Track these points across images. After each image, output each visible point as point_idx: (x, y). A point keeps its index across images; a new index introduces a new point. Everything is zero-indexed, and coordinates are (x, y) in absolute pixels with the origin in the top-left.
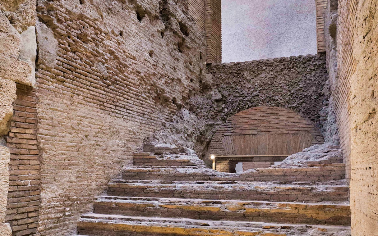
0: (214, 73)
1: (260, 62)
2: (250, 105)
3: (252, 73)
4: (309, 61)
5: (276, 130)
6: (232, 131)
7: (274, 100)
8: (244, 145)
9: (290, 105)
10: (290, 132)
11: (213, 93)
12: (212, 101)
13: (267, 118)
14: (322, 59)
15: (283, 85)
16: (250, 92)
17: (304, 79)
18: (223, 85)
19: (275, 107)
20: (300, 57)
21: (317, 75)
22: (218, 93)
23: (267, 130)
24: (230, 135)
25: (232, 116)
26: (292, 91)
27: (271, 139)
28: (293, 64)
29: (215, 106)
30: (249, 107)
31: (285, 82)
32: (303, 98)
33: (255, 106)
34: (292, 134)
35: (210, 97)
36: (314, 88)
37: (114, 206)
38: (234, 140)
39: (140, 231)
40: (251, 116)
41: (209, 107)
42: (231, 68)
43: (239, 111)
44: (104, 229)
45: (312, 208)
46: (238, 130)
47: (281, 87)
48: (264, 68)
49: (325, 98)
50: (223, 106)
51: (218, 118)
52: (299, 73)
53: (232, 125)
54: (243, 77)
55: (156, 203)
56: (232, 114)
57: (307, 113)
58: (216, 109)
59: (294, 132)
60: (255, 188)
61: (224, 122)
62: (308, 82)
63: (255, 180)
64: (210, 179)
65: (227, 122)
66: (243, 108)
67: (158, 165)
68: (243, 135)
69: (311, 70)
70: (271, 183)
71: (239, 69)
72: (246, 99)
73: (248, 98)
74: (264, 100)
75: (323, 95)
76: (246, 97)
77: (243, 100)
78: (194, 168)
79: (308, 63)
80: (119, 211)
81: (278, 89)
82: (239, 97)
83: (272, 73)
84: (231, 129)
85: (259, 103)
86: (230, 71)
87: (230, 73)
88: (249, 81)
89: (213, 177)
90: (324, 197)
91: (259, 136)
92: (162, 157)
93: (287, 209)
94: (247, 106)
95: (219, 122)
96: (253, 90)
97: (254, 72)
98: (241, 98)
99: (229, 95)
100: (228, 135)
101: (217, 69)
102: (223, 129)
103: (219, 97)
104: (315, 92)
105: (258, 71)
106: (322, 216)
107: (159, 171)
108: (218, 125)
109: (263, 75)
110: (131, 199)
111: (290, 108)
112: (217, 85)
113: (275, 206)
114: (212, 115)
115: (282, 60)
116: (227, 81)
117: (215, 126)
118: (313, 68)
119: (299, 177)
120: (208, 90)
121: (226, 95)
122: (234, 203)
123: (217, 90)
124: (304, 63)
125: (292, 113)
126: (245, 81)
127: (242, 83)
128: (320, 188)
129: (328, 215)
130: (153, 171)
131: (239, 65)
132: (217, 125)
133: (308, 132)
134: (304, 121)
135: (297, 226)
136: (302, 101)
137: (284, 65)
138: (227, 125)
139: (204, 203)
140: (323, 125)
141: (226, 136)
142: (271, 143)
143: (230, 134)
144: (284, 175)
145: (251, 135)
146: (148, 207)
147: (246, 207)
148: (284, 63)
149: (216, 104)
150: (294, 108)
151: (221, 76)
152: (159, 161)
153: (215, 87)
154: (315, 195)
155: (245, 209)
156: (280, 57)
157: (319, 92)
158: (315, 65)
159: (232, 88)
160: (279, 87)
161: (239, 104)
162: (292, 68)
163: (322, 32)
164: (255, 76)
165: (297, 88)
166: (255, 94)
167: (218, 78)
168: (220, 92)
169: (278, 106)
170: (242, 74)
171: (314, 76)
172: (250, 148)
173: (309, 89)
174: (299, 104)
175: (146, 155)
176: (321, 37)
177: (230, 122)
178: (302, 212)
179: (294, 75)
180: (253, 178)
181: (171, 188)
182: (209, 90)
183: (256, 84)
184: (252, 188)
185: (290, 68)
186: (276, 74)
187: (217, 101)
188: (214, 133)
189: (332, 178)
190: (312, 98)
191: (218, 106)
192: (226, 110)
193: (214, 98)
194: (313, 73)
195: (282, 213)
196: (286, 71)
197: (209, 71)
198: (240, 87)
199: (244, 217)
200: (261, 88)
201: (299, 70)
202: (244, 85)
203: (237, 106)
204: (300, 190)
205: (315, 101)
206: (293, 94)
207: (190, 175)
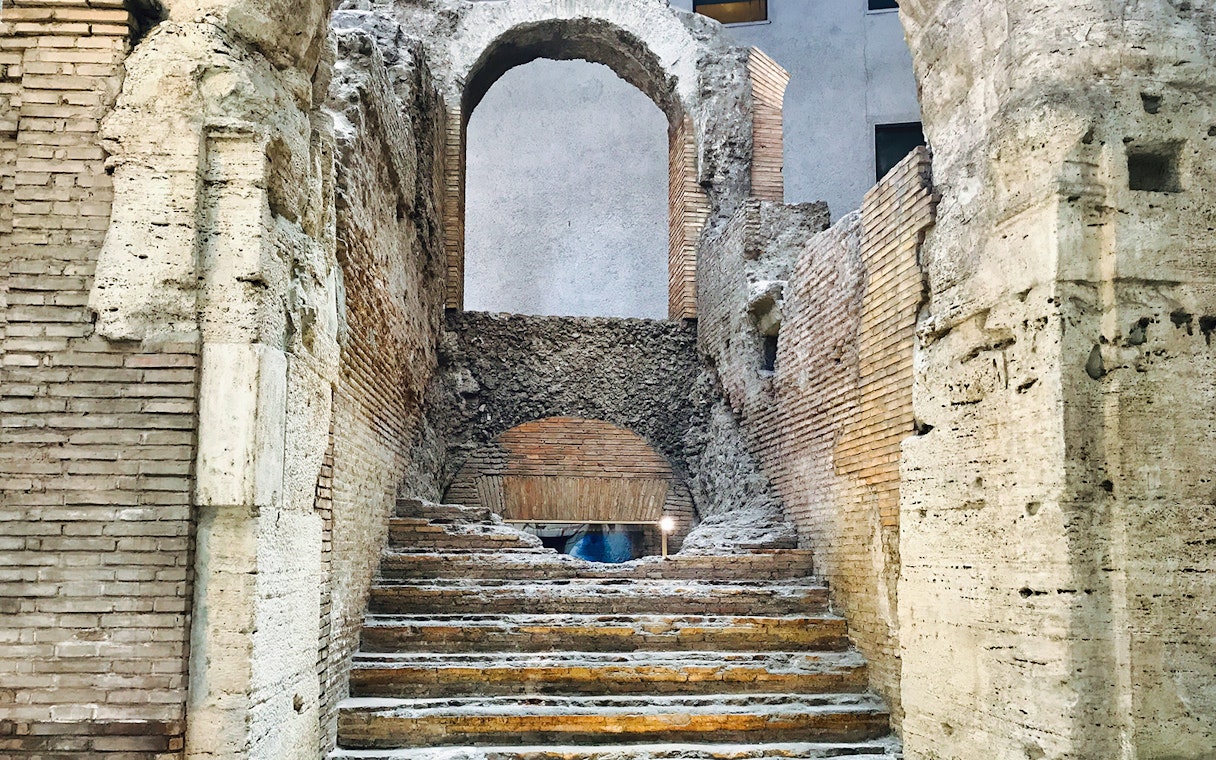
0: (462, 333)
1: (565, 321)
2: (544, 412)
3: (549, 342)
4: (666, 333)
5: (597, 468)
6: (501, 466)
7: (594, 406)
8: (528, 499)
9: (625, 419)
10: (626, 475)
11: (459, 376)
12: (455, 395)
13: (580, 442)
14: (689, 333)
15: (613, 375)
16: (543, 383)
17: (654, 367)
18: (482, 361)
19: (596, 421)
20: (648, 323)
21: (681, 363)
22: (471, 379)
23: (578, 468)
24: (497, 475)
25: (502, 433)
26: (632, 391)
27: (587, 488)
28: (635, 335)
29: (462, 407)
30: (539, 417)
31: (617, 370)
32: (652, 406)
33: (554, 414)
34: (629, 478)
35: (452, 385)
36: (673, 389)
37: (410, 633)
38: (505, 486)
39: (498, 679)
40: (546, 436)
41: (449, 408)
42: (502, 325)
43: (518, 422)
44: (417, 682)
45: (789, 624)
46: (514, 464)
47: (609, 380)
48: (576, 335)
49: (694, 410)
50: (482, 408)
51: (468, 433)
52: (645, 355)
53: (501, 452)
54: (529, 350)
55: (501, 624)
56: (502, 427)
57: (658, 438)
58: (464, 413)
59: (632, 475)
60: (678, 591)
61: (483, 444)
62: (662, 374)
63: (663, 577)
64: (578, 576)
65: (489, 444)
66: (527, 417)
67: (448, 546)
68: (523, 474)
69: (669, 351)
70: (695, 582)
71: (520, 330)
72: (534, 398)
73: (540, 395)
74: (573, 403)
75: (691, 405)
76: (535, 393)
77: (527, 400)
78: (533, 553)
79: (664, 337)
80: (422, 643)
81: (602, 382)
82: (520, 391)
83: (593, 347)
84: (499, 460)
85: (563, 409)
86: (501, 333)
87: (499, 336)
88: (542, 360)
89: (584, 571)
90: (791, 607)
91: (561, 479)
92: (454, 529)
93: (748, 628)
94: (537, 414)
95: (470, 444)
96: (550, 380)
97: (553, 341)
98: (524, 395)
99: (498, 385)
100: (492, 475)
101: (470, 323)
102: (481, 460)
103: (473, 386)
104: (675, 396)
105: (562, 340)
106: (804, 637)
107: (469, 558)
108: (468, 450)
109: (573, 349)
110: (435, 618)
111: (626, 424)
112: (468, 360)
113: (727, 624)
114: (456, 428)
115: (612, 325)
116: (492, 353)
117: (460, 452)
118: (672, 348)
119: (739, 572)
120: (447, 370)
121: (491, 384)
122: (656, 620)
123: (469, 372)
124: (654, 337)
125: (629, 435)
126: (533, 358)
127: (527, 362)
128: (785, 591)
129: (813, 636)
130: (455, 559)
131: (520, 322)
132: (464, 449)
133: (659, 475)
134: (652, 453)
135: (773, 654)
136: (649, 412)
137: (617, 335)
138: (491, 453)
139: (600, 620)
140: (688, 464)
141: (487, 475)
142: (586, 495)
143: (497, 472)
144: (714, 569)
145: (544, 478)
146: (490, 634)
147: (678, 625)
148: (615, 331)
149: (464, 402)
150: (634, 425)
151: (479, 341)
152: (452, 538)
153: (466, 364)
154: (778, 604)
155: (677, 630)
156: (607, 317)
157: (684, 397)
158: (676, 343)
159: (505, 369)
160: (604, 380)
161: (520, 408)
162: (633, 343)
163: (692, 279)
164: (556, 351)
165: (642, 386)
166: (554, 388)
167: (473, 345)
168: (474, 375)
169: (602, 419)
170: (528, 342)
171: (674, 365)
172: (540, 506)
173: (663, 390)
174: (643, 418)
175: (420, 525)
176: (691, 289)
177: (497, 447)
178: (773, 631)
179: (636, 357)
180: (659, 574)
181: (515, 594)
182: (450, 369)
183: (558, 368)
184: (672, 593)
185: (629, 343)
186: (601, 353)
187: (467, 395)
188: (459, 467)
189: (793, 573)
190: (669, 408)
191: (468, 408)
192: (489, 418)
193: (461, 387)
194: (673, 359)
195: (741, 634)
196: (619, 349)
197: (450, 325)
198: (522, 371)
199: (678, 645)
200: (567, 378)
201: (645, 349)
202: (531, 367)
203: (516, 412)
204: (754, 595)
205: (674, 415)
206: (633, 396)
207: (536, 568)
